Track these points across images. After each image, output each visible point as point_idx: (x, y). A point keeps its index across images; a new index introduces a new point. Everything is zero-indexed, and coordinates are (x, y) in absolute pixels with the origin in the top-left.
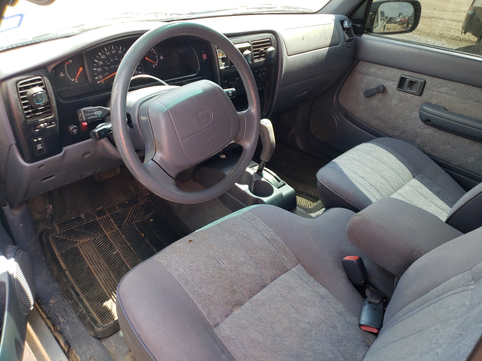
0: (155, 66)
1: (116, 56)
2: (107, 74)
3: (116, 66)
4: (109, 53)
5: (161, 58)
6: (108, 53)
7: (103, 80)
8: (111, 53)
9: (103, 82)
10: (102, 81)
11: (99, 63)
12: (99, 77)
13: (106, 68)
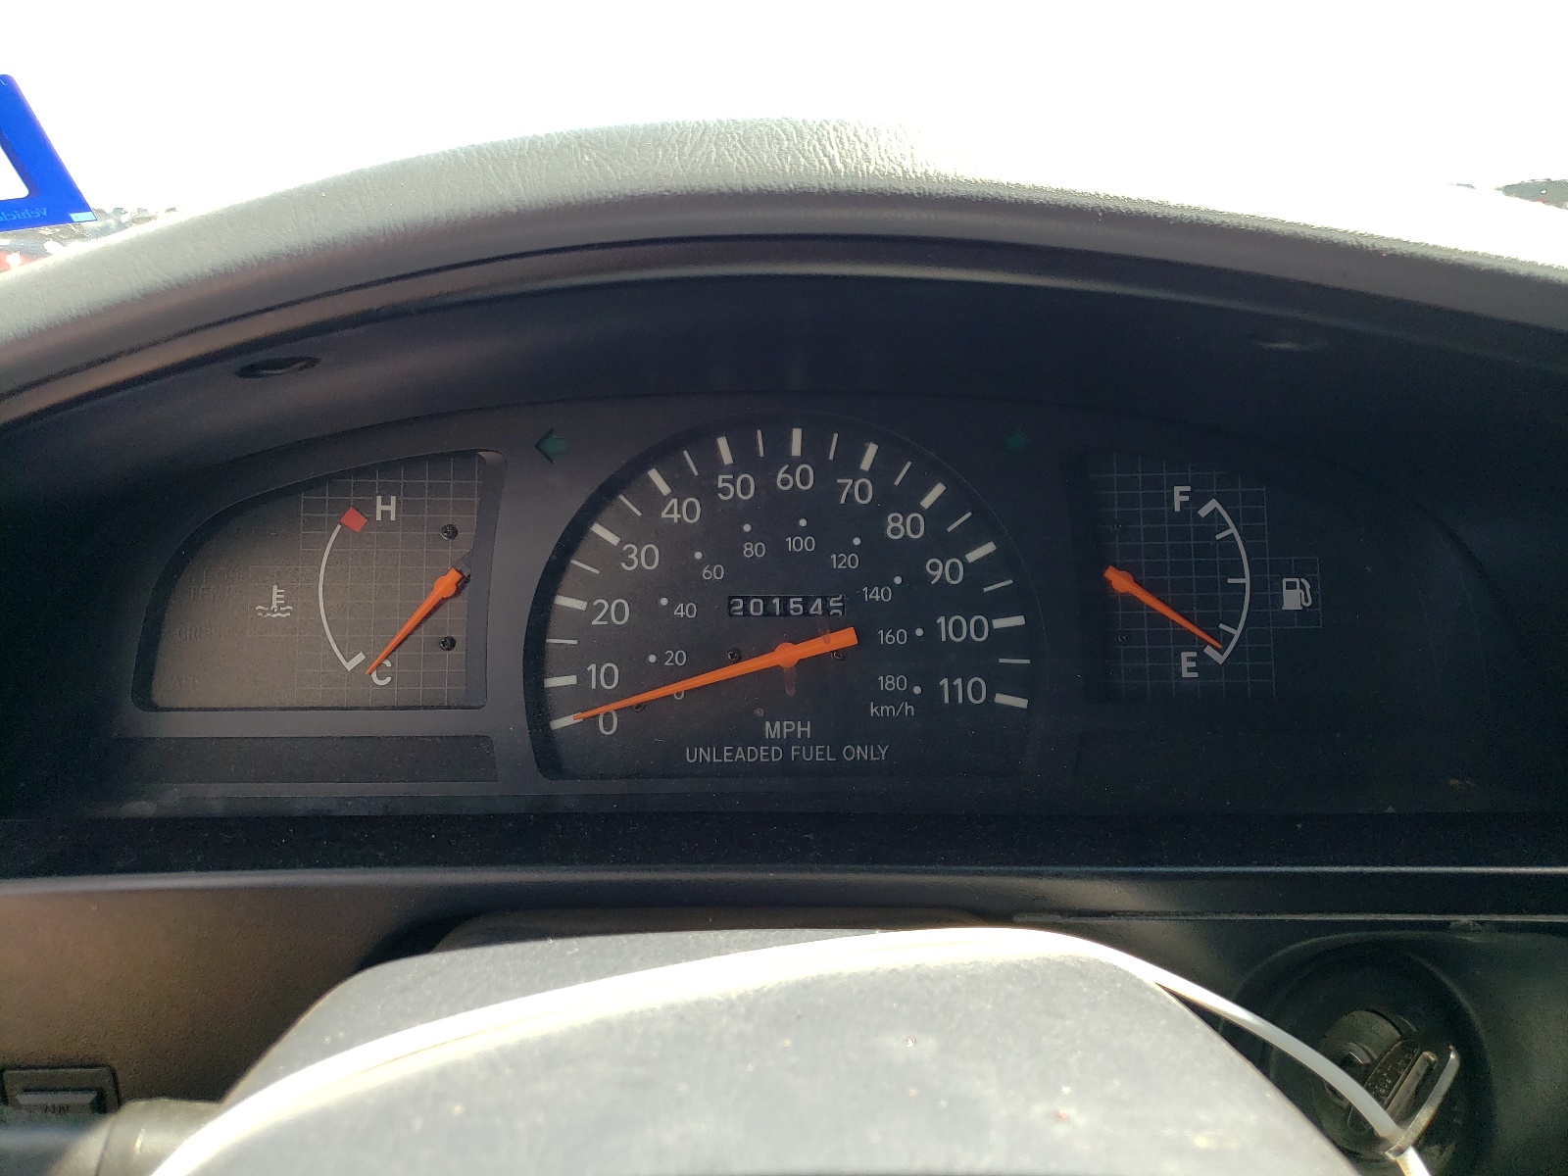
0: (1203, 663)
1: (803, 523)
2: (677, 658)
3: (785, 602)
4: (745, 485)
5: (1293, 599)
6: (736, 489)
7: (612, 707)
8: (766, 485)
9: (608, 726)
10: (607, 716)
11: (623, 556)
12: (584, 677)
13: (681, 611)
